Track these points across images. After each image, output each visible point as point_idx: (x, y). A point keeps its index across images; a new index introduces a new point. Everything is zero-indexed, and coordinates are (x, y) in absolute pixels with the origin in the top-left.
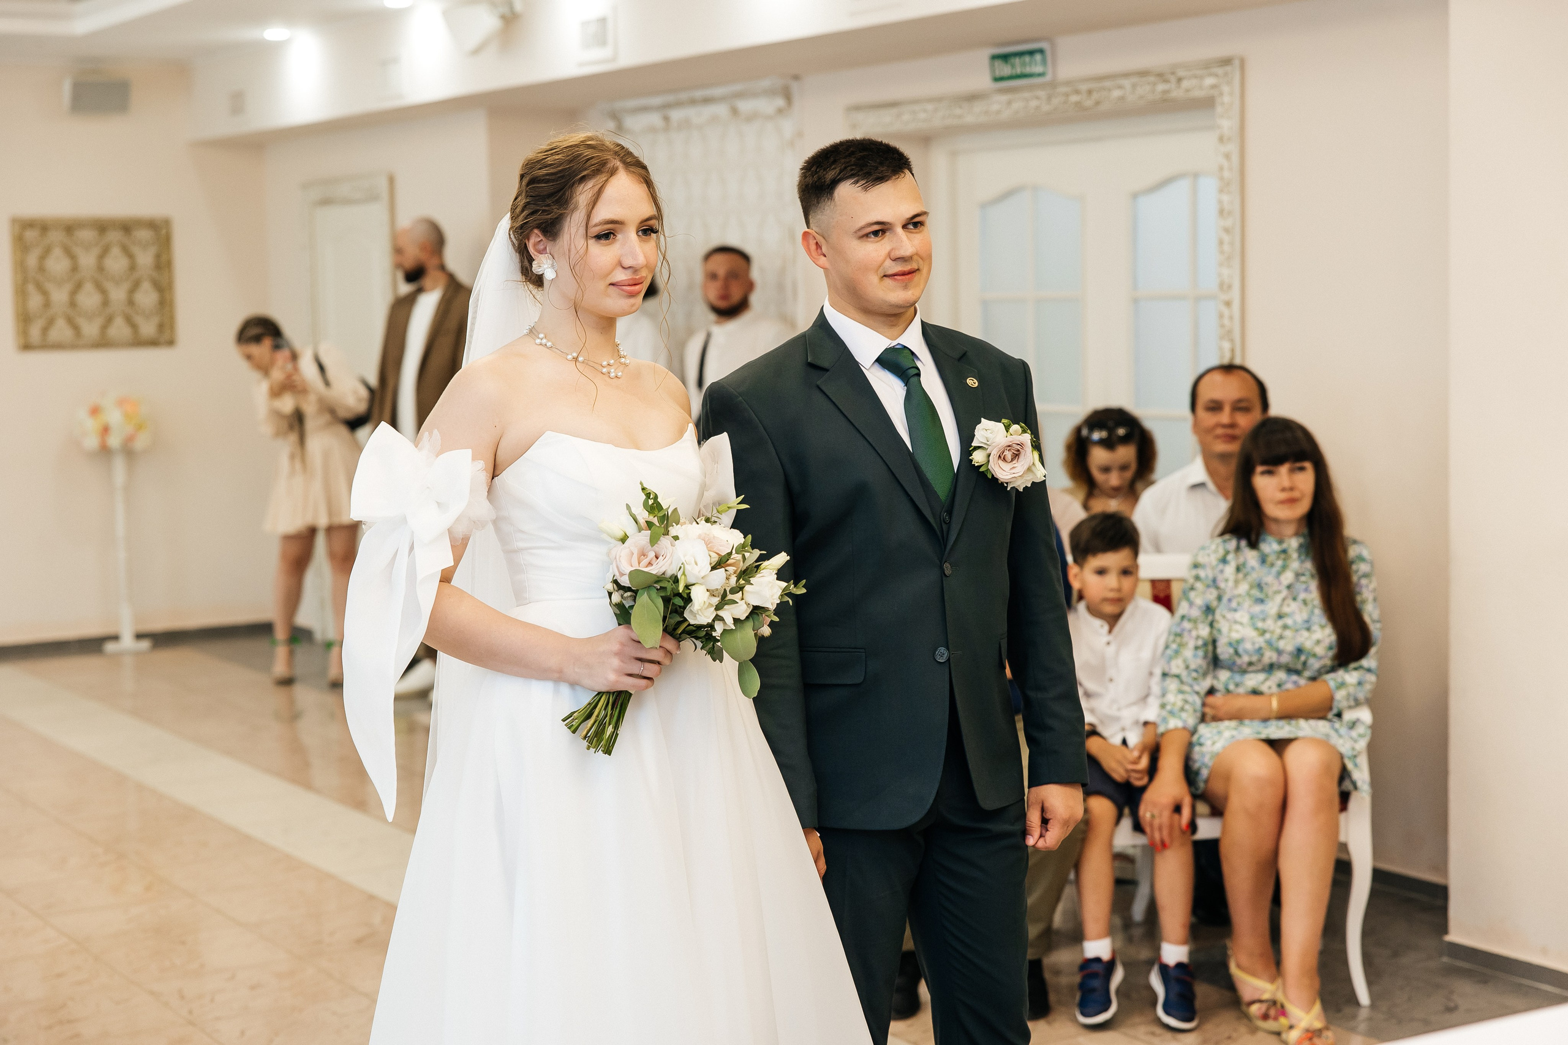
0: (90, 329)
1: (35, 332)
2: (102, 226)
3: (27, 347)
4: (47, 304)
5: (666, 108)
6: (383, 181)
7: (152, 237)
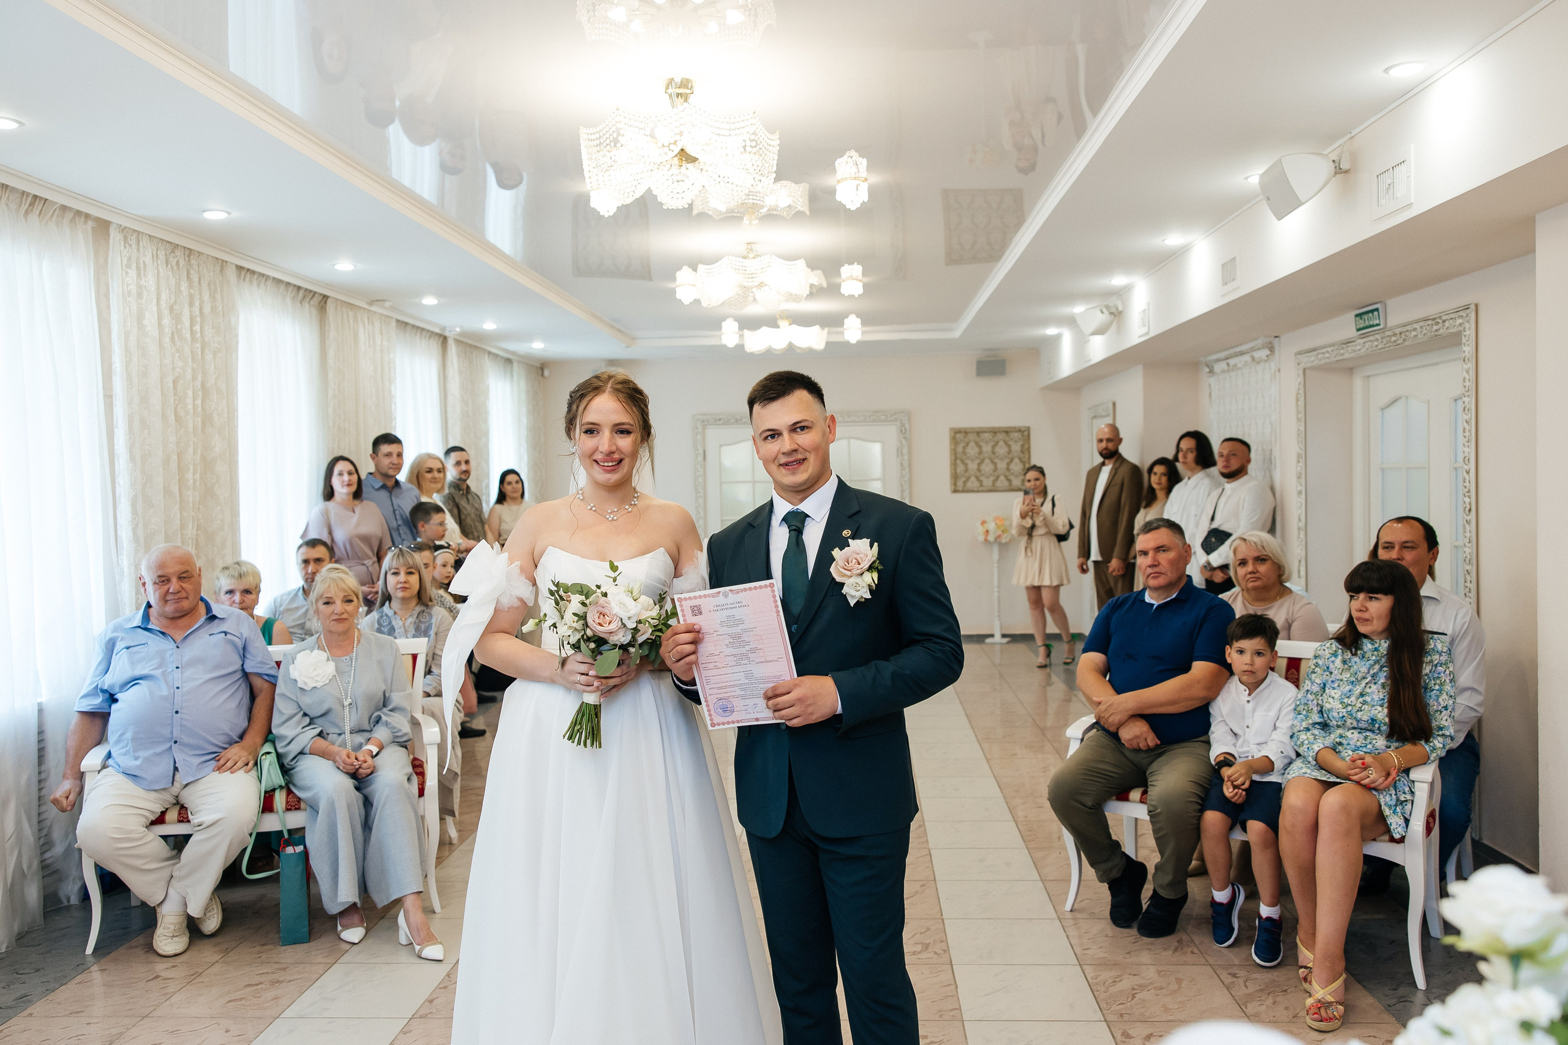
0: (988, 482)
1: (960, 483)
2: (994, 431)
3: (955, 491)
4: (967, 470)
5: (1227, 359)
6: (1111, 405)
7: (1020, 436)
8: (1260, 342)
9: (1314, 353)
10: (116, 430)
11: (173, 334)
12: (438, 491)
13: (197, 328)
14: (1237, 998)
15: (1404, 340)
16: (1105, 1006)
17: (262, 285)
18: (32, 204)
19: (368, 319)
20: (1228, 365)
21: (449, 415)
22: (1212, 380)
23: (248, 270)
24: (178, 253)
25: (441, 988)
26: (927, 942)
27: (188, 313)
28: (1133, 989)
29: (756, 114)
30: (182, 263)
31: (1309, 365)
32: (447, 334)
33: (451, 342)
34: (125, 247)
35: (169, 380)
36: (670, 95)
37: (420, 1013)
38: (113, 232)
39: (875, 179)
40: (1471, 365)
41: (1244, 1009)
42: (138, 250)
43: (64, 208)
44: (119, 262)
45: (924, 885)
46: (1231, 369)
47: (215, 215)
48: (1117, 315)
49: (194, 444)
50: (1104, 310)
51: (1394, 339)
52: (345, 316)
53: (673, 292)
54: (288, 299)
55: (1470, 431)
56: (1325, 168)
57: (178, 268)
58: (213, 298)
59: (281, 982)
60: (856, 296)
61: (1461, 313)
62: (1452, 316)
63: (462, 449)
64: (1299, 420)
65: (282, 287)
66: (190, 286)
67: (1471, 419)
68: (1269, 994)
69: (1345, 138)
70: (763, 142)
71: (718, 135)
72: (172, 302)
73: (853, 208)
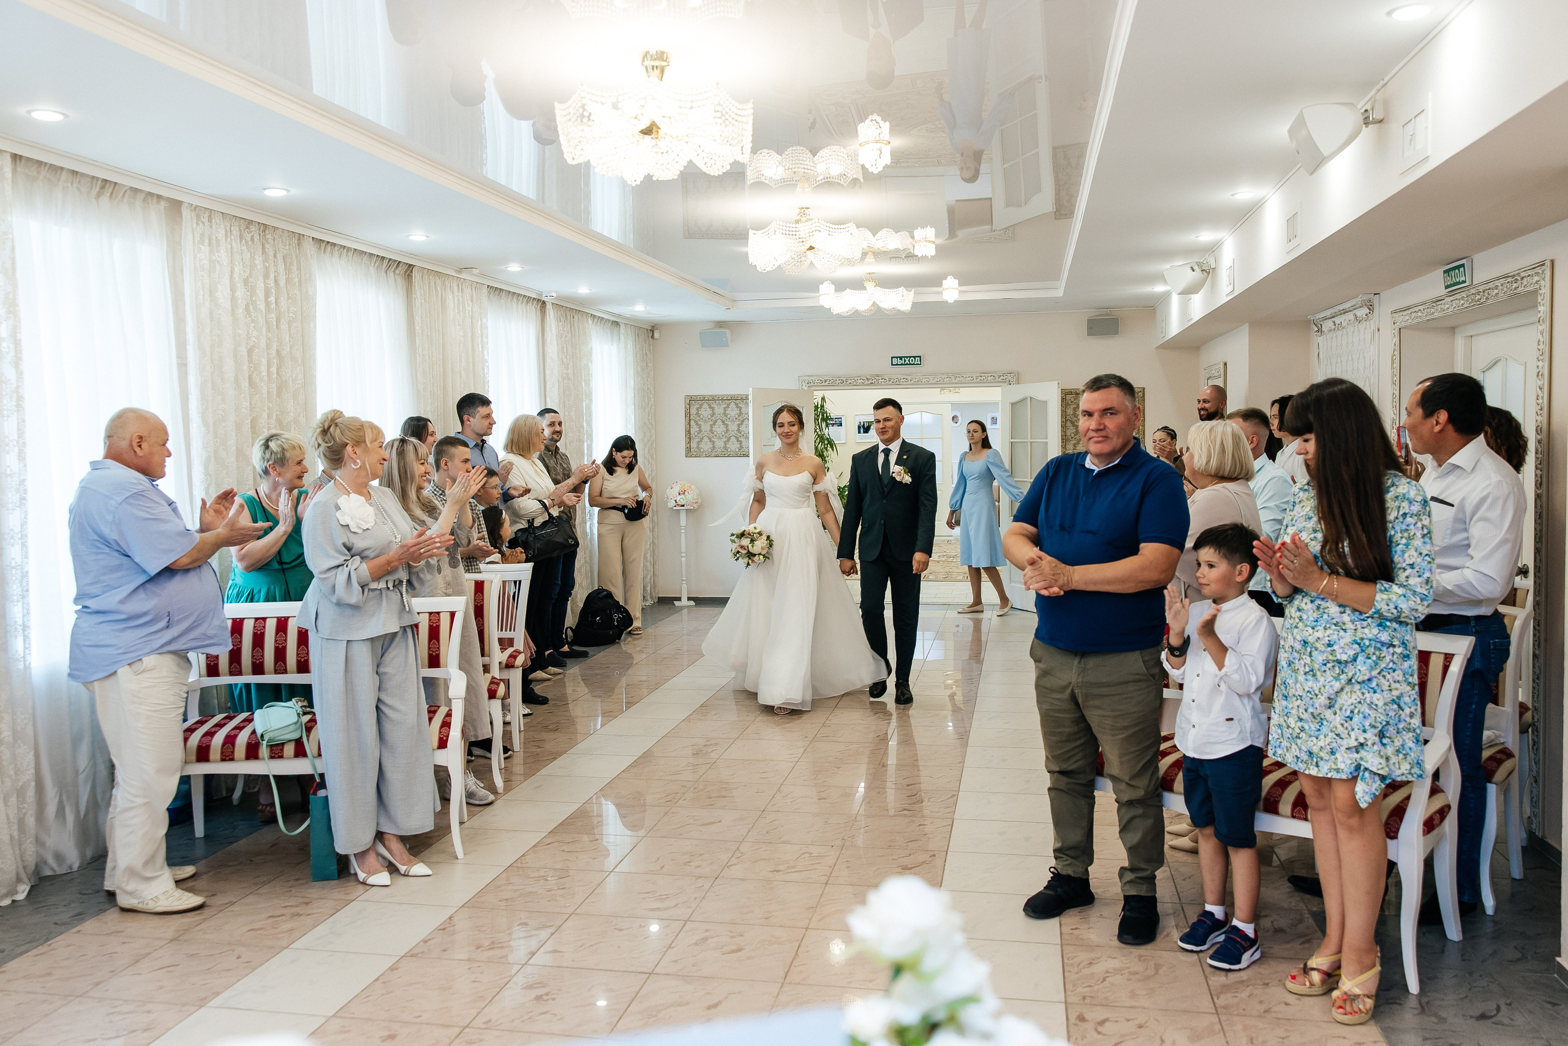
5: (1333, 317)
6: (1222, 366)
8: (1358, 300)
9: (1408, 312)
10: (190, 396)
11: (247, 306)
13: (272, 299)
14: (1212, 988)
15: (1487, 299)
16: (1071, 987)
17: (344, 256)
18: (103, 187)
19: (458, 286)
20: (1334, 322)
21: (548, 377)
22: (1320, 340)
23: (328, 242)
24: (252, 228)
25: (440, 930)
27: (262, 285)
28: (1107, 972)
29: (720, 86)
30: (256, 237)
31: (1403, 324)
32: (544, 299)
33: (549, 306)
34: (197, 224)
35: (243, 351)
36: (646, 68)
37: (412, 952)
38: (185, 212)
39: (899, 142)
40: (1545, 327)
41: (1216, 1000)
42: (211, 227)
43: (135, 191)
44: (192, 239)
45: (934, 855)
46: (1338, 327)
47: (275, 193)
48: (1208, 272)
49: (268, 409)
50: (1196, 267)
51: (1478, 297)
52: (432, 284)
53: (746, 255)
54: (372, 270)
55: (1542, 397)
56: (1351, 118)
57: (253, 243)
58: (288, 270)
59: (301, 915)
60: (929, 257)
61: (1539, 270)
62: (1529, 273)
63: (556, 412)
64: (1393, 383)
65: (366, 257)
66: (266, 260)
67: (1543, 385)
68: (1248, 986)
69: (1379, 86)
70: (730, 113)
71: (680, 107)
72: (246, 275)
73: (876, 171)
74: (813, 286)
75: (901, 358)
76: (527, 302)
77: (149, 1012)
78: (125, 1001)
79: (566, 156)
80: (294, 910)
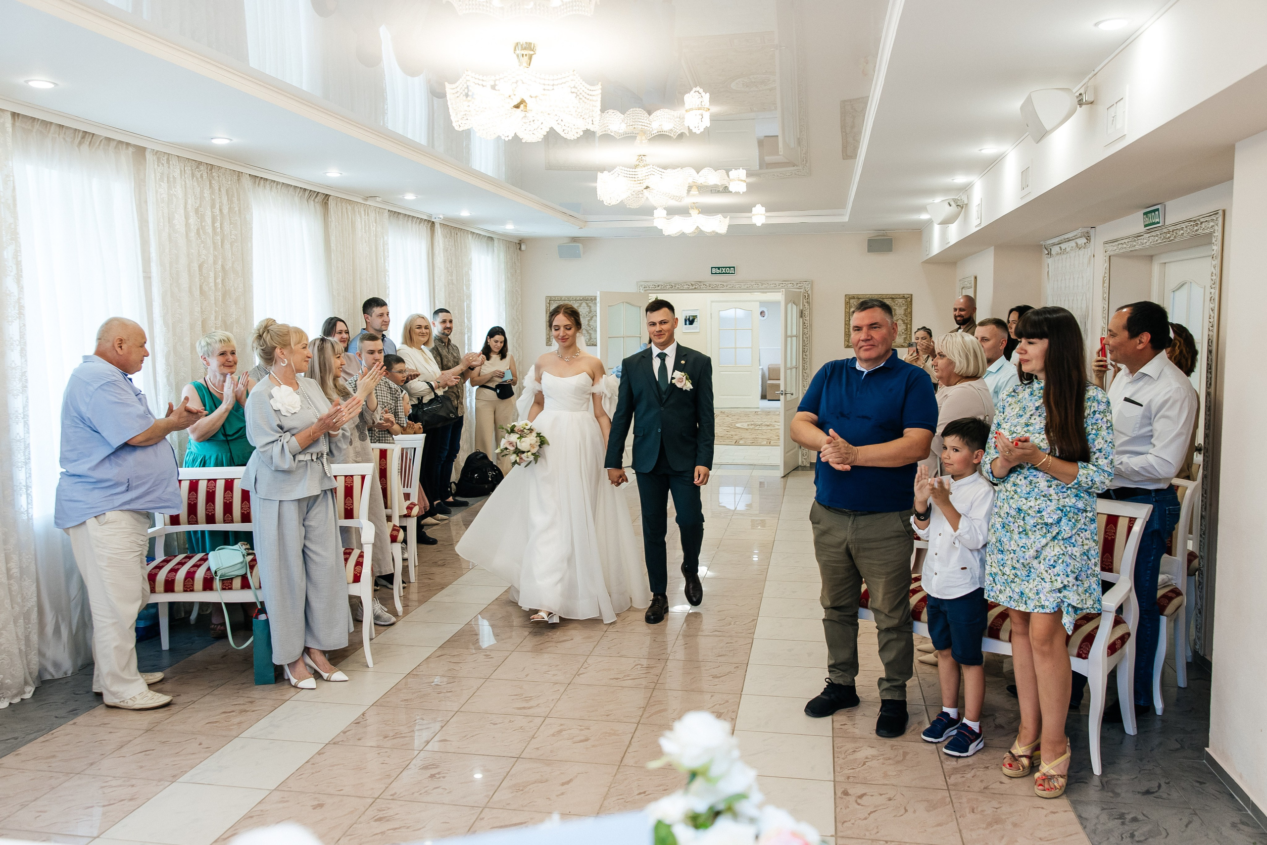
5: (1060, 244)
6: (973, 279)
7: (904, 302)
8: (1078, 232)
9: (1116, 243)
10: (154, 303)
11: (198, 230)
12: (425, 344)
13: (218, 224)
14: (945, 770)
15: (1175, 237)
16: (839, 769)
17: (274, 189)
18: (83, 137)
19: (365, 211)
20: (1060, 247)
21: (436, 283)
22: (1050, 261)
23: (261, 178)
24: (202, 168)
25: (356, 723)
26: (722, 711)
27: (210, 214)
28: (867, 758)
29: (575, 72)
30: (205, 176)
31: (1112, 253)
32: (433, 220)
33: (437, 226)
34: (158, 166)
35: (195, 266)
36: (518, 56)
37: (334, 741)
38: (149, 156)
39: (715, 109)
40: (1217, 262)
41: (948, 780)
42: (169, 167)
43: (109, 140)
44: (153, 177)
45: (737, 667)
46: (1063, 252)
47: (221, 141)
48: (962, 207)
49: (215, 312)
50: (952, 203)
51: (1169, 235)
52: (344, 210)
53: (595, 189)
54: (297, 199)
55: (1213, 317)
56: (1069, 101)
57: (203, 180)
58: (230, 201)
59: (247, 711)
60: (741, 193)
61: (1213, 217)
62: (1207, 219)
63: (447, 312)
64: (1104, 299)
65: (291, 189)
66: (212, 193)
67: (1214, 307)
68: (973, 769)
69: (1090, 76)
70: (583, 94)
71: (544, 90)
72: (197, 205)
73: (698, 132)
74: (648, 211)
75: (719, 268)
76: (420, 223)
77: (133, 786)
78: (114, 777)
79: (454, 124)
80: (242, 707)
